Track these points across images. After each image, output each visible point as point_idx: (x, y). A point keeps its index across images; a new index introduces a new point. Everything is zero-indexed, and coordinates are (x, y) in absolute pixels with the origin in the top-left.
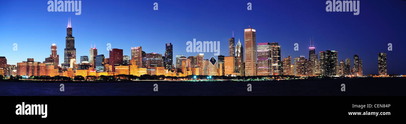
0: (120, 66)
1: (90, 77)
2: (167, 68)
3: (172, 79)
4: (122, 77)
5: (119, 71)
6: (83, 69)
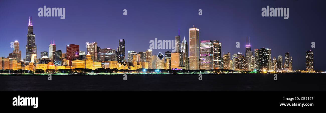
0: (77, 61)
1: (49, 70)
2: (120, 62)
4: (78, 71)
5: (75, 65)
6: (43, 63)
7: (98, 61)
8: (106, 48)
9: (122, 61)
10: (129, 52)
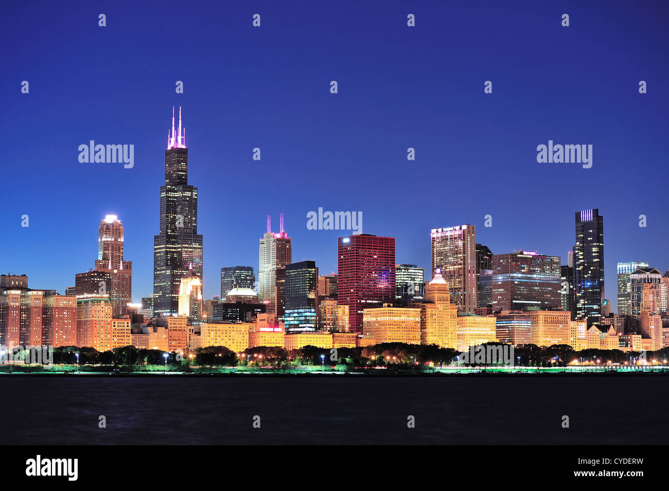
0: (385, 309)
1: (258, 353)
2: (581, 313)
3: (604, 362)
4: (392, 354)
5: (378, 330)
6: (233, 320)
7: (479, 313)
8: (514, 251)
9: (593, 310)
10: (621, 266)
